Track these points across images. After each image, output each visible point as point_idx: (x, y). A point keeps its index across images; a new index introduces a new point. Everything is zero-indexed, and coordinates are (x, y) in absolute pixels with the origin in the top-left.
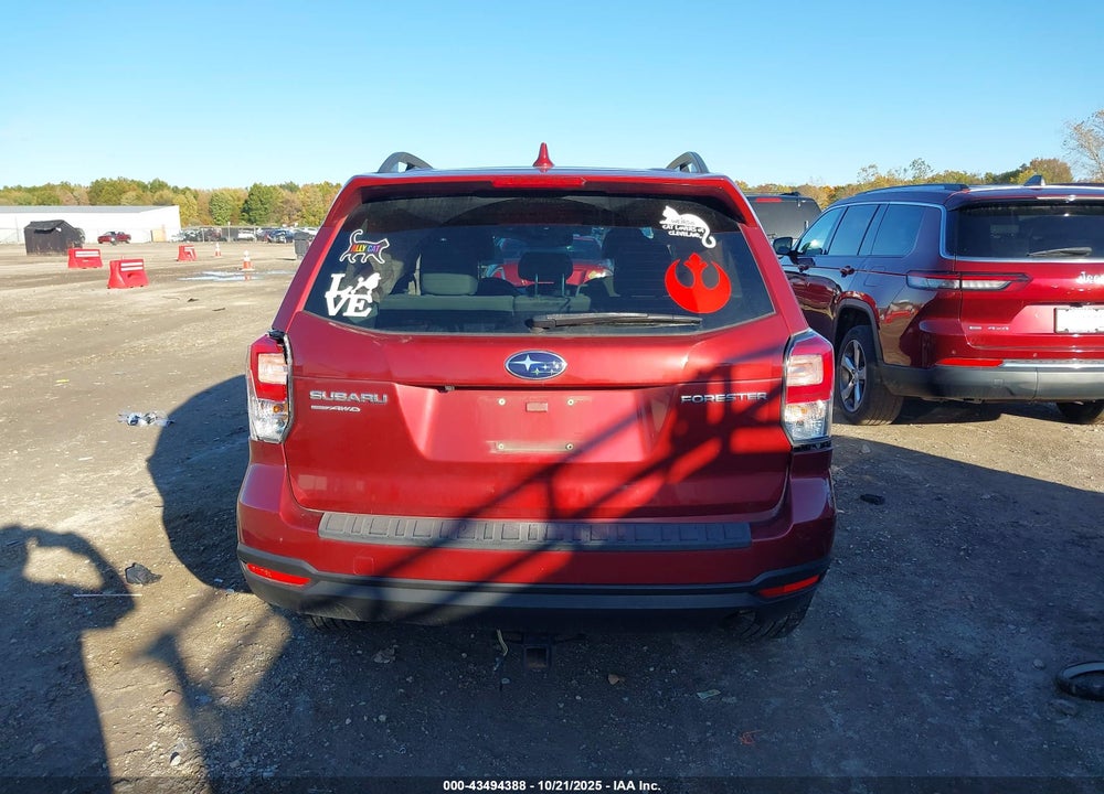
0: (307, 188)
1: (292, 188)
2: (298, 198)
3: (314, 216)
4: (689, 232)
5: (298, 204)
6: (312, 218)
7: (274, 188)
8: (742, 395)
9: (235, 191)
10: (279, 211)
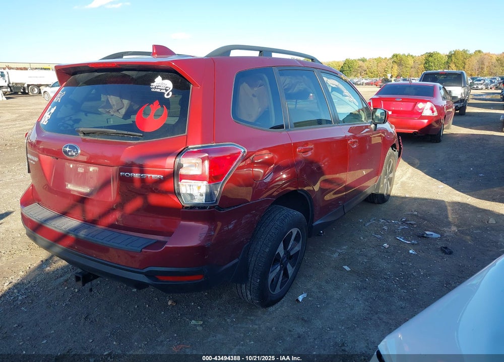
0: (370, 60)
1: (363, 60)
2: (365, 65)
3: (372, 73)
4: (161, 89)
5: (365, 68)
6: (371, 74)
7: (355, 61)
8: (149, 175)
9: (338, 62)
10: (356, 71)
